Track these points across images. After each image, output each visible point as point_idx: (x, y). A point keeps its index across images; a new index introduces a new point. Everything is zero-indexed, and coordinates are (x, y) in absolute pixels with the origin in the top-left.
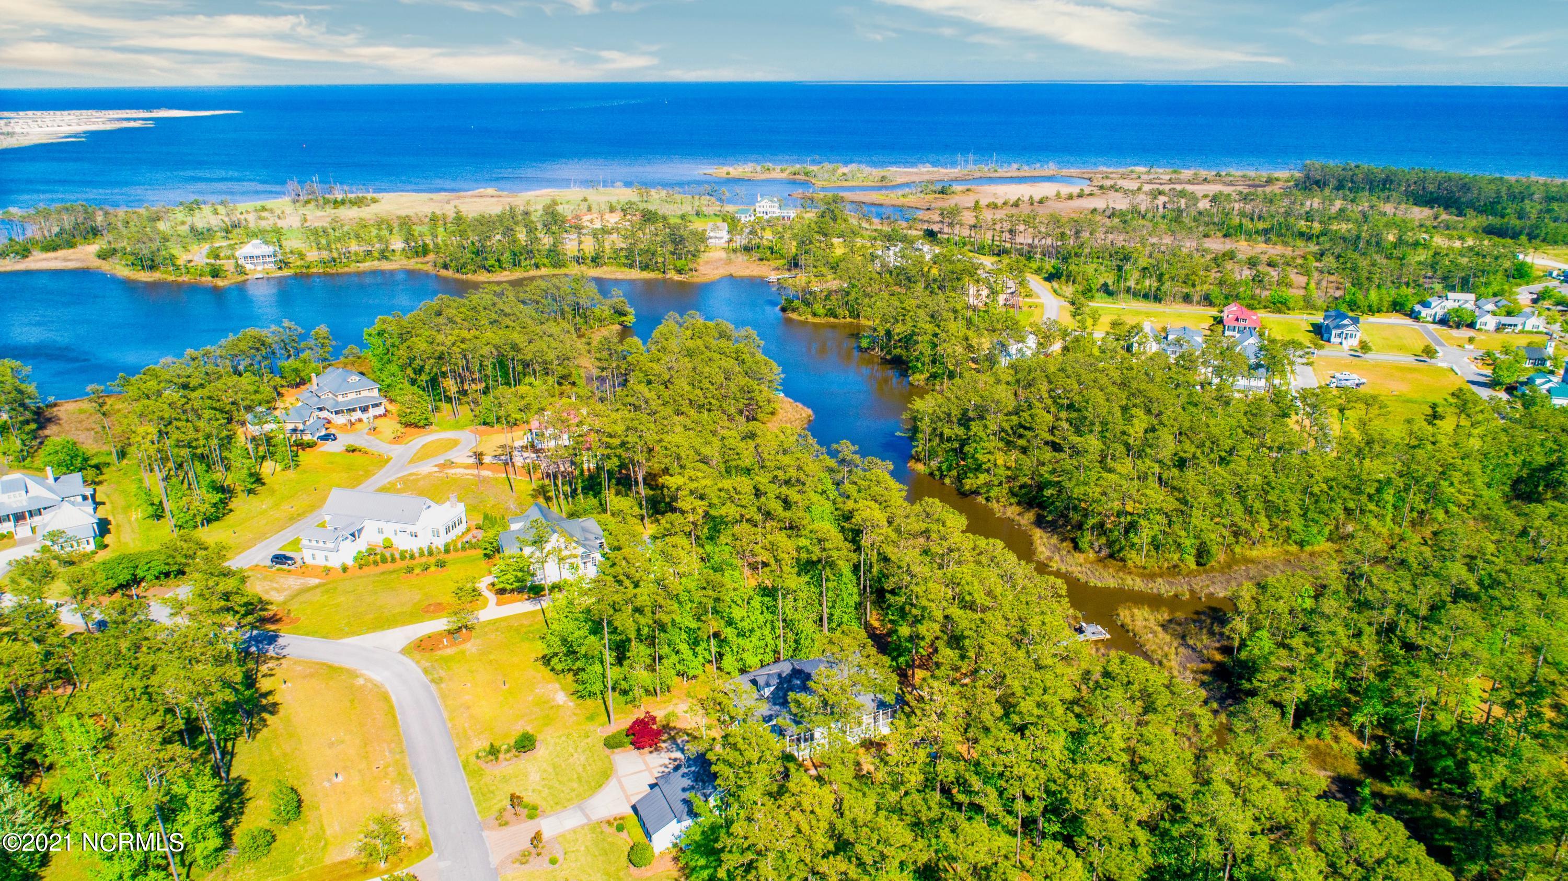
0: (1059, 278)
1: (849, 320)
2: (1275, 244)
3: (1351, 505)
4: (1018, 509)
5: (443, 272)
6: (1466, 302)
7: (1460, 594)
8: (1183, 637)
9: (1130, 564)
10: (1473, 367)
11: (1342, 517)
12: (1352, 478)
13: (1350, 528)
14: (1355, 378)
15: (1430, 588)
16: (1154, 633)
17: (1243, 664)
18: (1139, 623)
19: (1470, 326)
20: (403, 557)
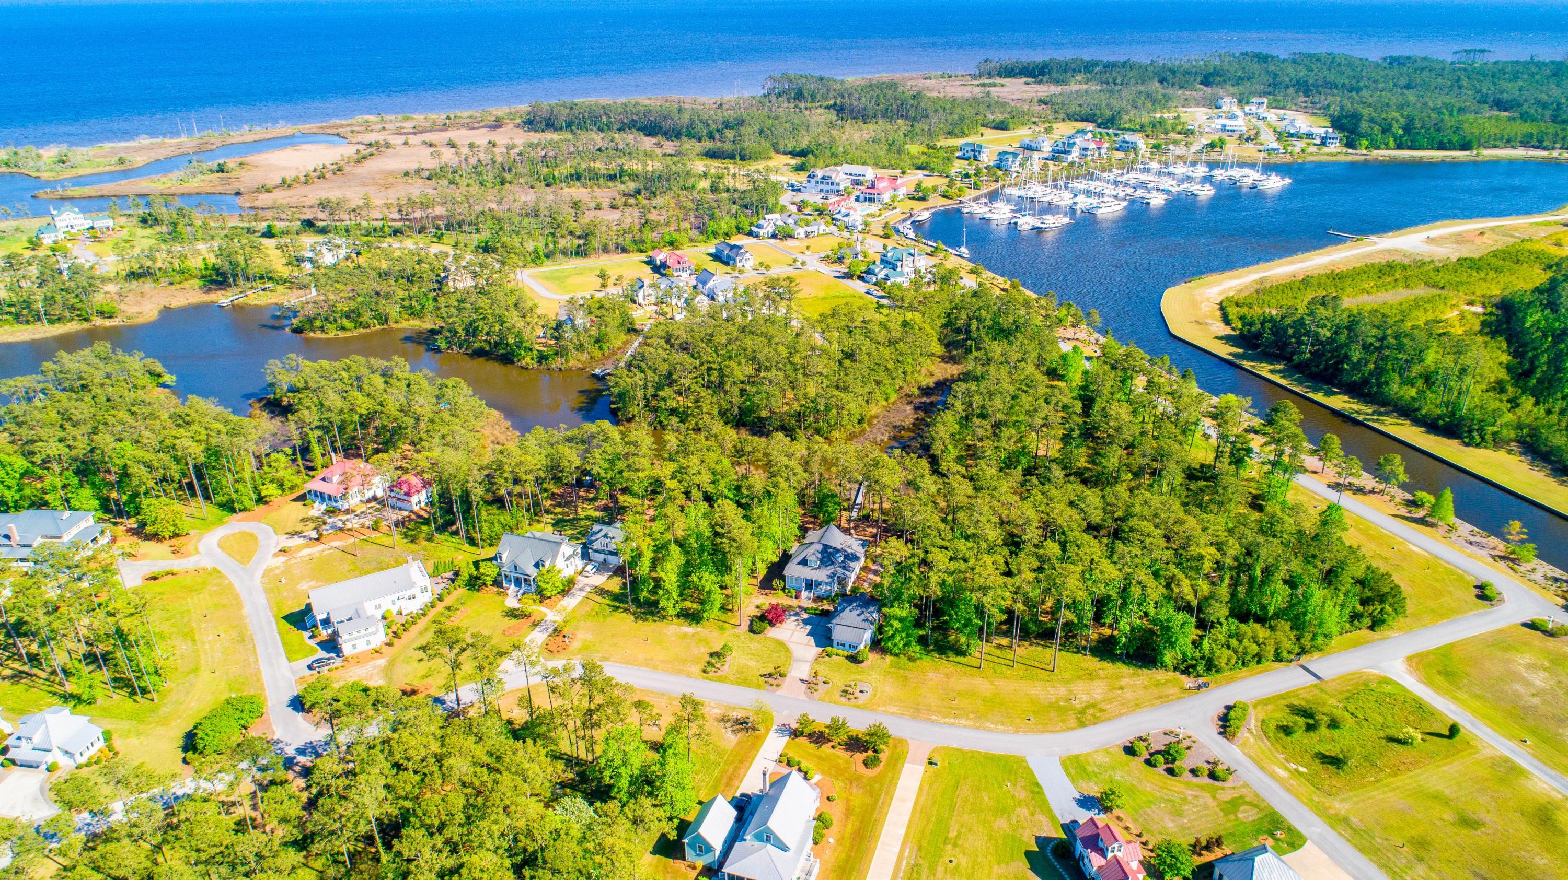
2: (594, 187)
6: (774, 220)
10: (825, 266)
19: (791, 237)
20: (417, 618)
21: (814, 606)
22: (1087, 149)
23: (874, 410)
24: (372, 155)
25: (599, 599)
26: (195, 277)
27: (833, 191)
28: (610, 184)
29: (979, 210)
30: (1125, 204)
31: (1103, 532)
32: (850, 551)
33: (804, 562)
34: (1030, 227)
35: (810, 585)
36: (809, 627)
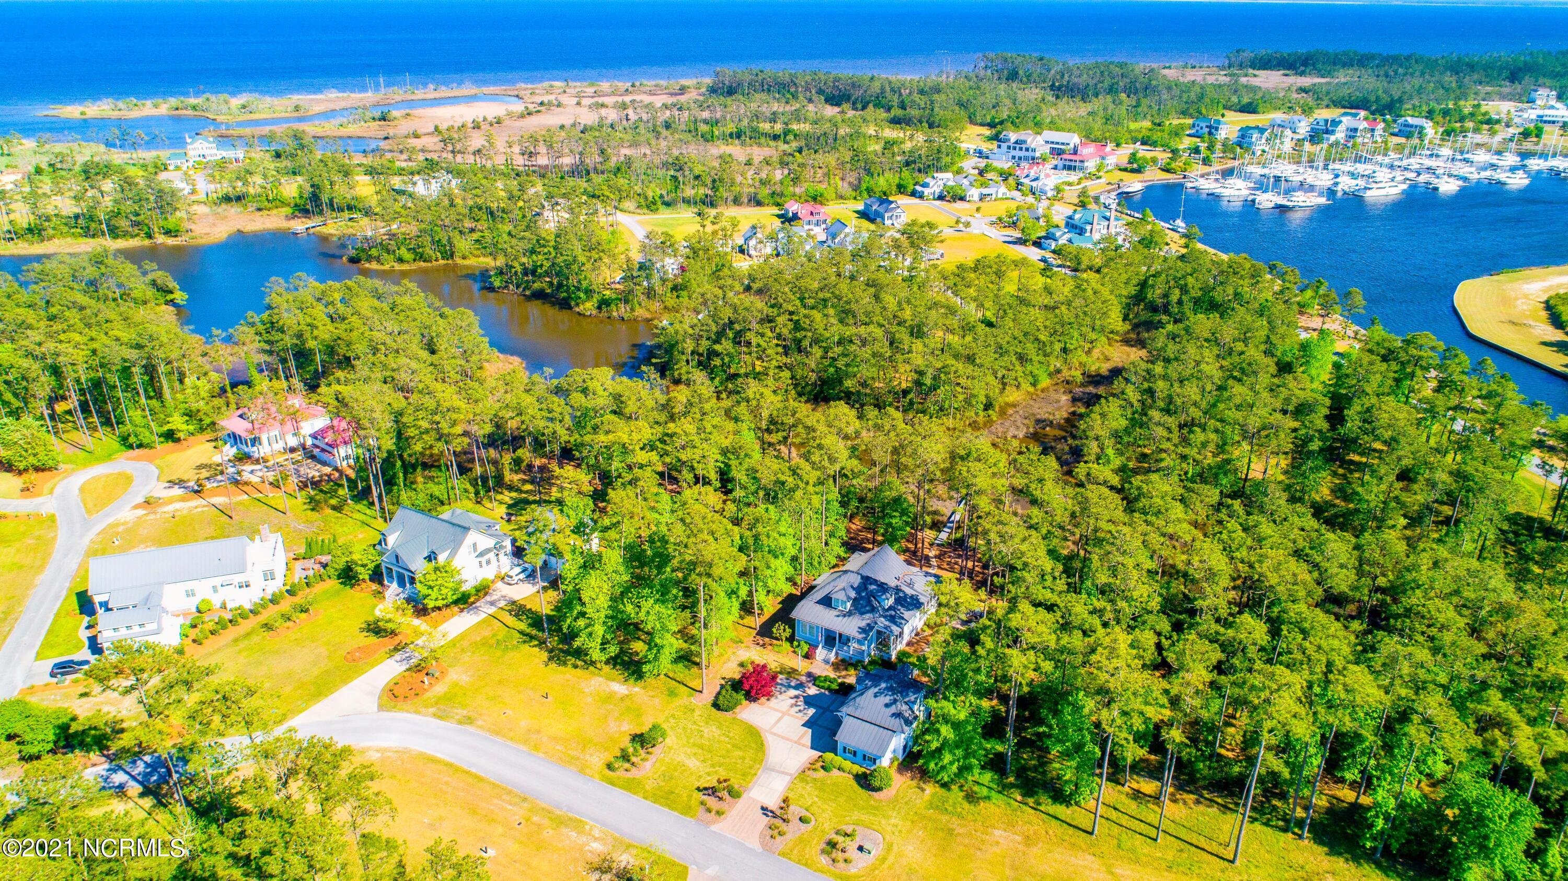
1: (442, 262)
2: (752, 145)
6: (949, 179)
10: (996, 230)
19: (962, 199)
20: (243, 616)
21: (832, 675)
22: (1356, 130)
23: (1012, 395)
24: (539, 111)
25: (511, 621)
26: (289, 205)
27: (1026, 159)
28: (772, 143)
29: (1208, 185)
30: (1405, 187)
31: (1351, 608)
32: (909, 591)
33: (826, 602)
34: (1272, 205)
35: (831, 639)
36: (811, 711)
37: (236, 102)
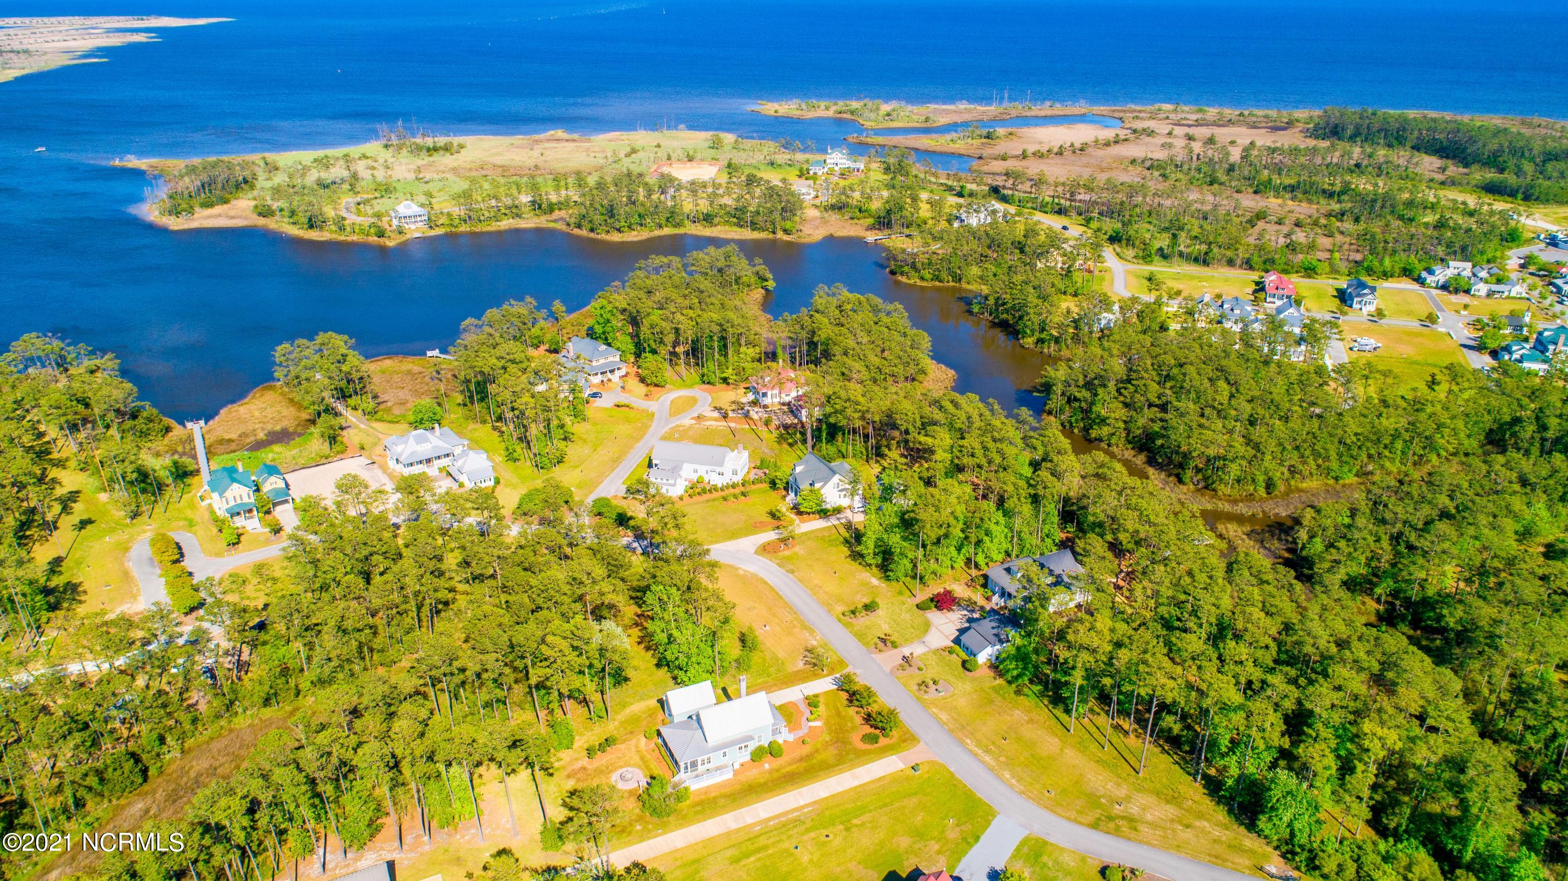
0: (1120, 241)
1: (952, 284)
2: (1300, 201)
3: (1372, 451)
4: (1133, 452)
5: (577, 231)
6: (1464, 269)
7: (1444, 515)
8: (1262, 542)
9: (1220, 493)
10: (1466, 332)
11: (1366, 460)
12: (1375, 434)
13: (1370, 468)
14: (1372, 342)
15: (1426, 511)
16: (1243, 540)
17: (1306, 559)
18: (1232, 533)
19: (1463, 291)
20: (716, 489)
24: (1126, 140)
25: (843, 531)
26: (873, 216)
28: (1322, 201)
33: (1008, 570)
35: (1003, 592)
36: (965, 624)
37: (886, 108)
